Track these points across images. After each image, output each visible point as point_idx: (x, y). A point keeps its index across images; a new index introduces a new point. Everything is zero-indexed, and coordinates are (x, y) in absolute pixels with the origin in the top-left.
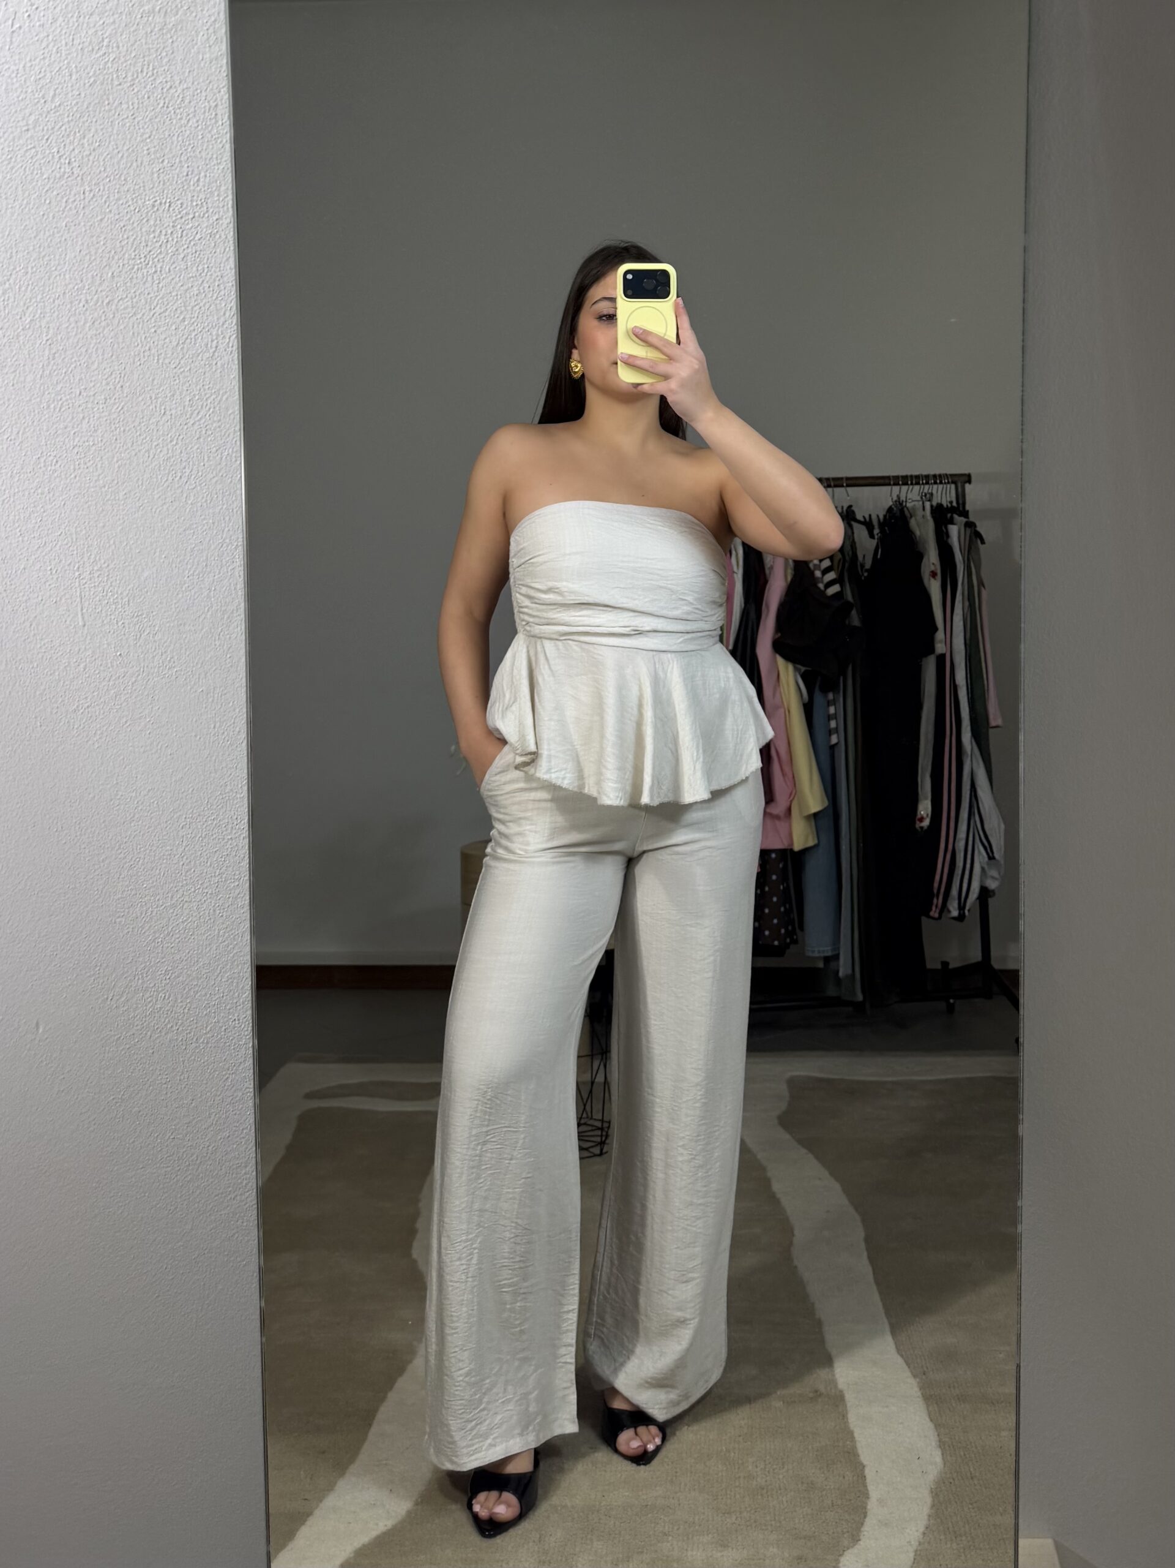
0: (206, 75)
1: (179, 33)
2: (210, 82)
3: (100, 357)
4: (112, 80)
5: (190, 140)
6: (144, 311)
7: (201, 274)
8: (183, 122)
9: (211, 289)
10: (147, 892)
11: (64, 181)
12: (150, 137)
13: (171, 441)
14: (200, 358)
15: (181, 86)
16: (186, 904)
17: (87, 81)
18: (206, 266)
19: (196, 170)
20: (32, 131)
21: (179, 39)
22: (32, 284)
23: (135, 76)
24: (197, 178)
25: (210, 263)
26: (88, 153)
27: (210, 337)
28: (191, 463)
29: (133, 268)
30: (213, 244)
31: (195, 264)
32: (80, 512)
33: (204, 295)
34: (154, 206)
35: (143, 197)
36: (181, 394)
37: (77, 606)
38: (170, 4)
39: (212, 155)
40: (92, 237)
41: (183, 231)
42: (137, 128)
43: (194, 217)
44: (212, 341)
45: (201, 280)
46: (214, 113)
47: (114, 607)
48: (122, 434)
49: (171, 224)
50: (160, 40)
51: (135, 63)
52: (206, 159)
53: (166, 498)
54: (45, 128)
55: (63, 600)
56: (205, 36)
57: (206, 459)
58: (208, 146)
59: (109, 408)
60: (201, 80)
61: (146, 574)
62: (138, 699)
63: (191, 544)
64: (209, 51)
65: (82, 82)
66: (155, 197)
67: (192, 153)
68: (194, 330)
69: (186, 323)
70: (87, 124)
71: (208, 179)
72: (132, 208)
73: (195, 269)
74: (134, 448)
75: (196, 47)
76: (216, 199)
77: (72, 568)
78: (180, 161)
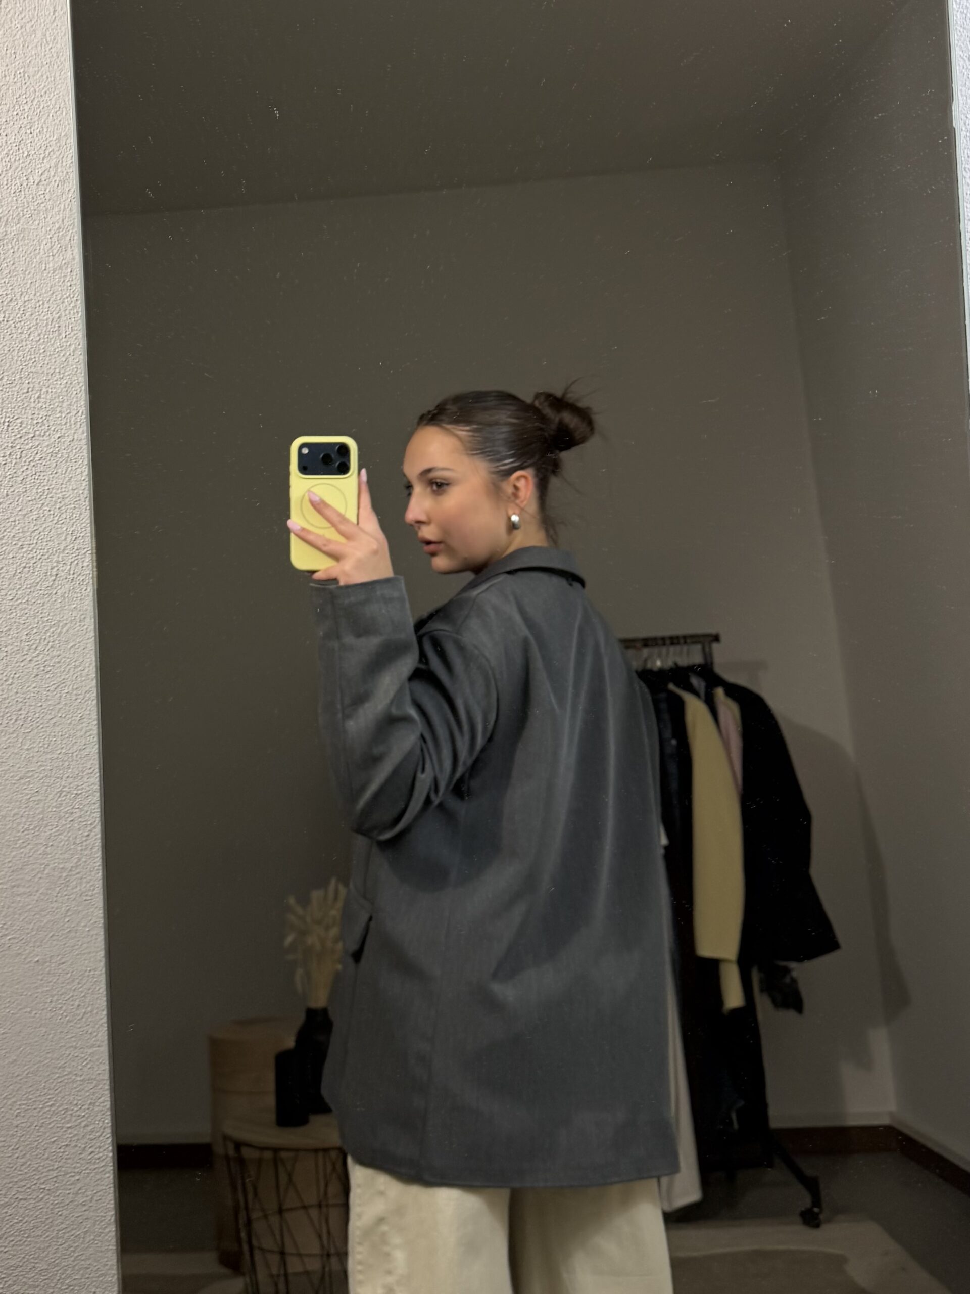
0: (49, 285)
1: (20, 244)
5: (30, 355)
7: (41, 496)
8: (23, 336)
13: (6, 681)
14: (38, 588)
15: (23, 296)
16: (22, 1202)
18: (47, 488)
19: (37, 385)
21: (21, 249)
24: (39, 394)
25: (51, 485)
27: (49, 564)
28: (27, 704)
30: (55, 464)
31: (34, 486)
33: (44, 519)
38: (11, 212)
41: (22, 452)
43: (34, 437)
45: (42, 502)
46: (57, 325)
49: (10, 445)
52: (48, 374)
56: (49, 244)
60: (44, 291)
63: (28, 794)
68: (33, 557)
69: (24, 550)
71: (48, 397)
73: (35, 491)
75: (38, 257)
76: (58, 416)
78: (21, 378)
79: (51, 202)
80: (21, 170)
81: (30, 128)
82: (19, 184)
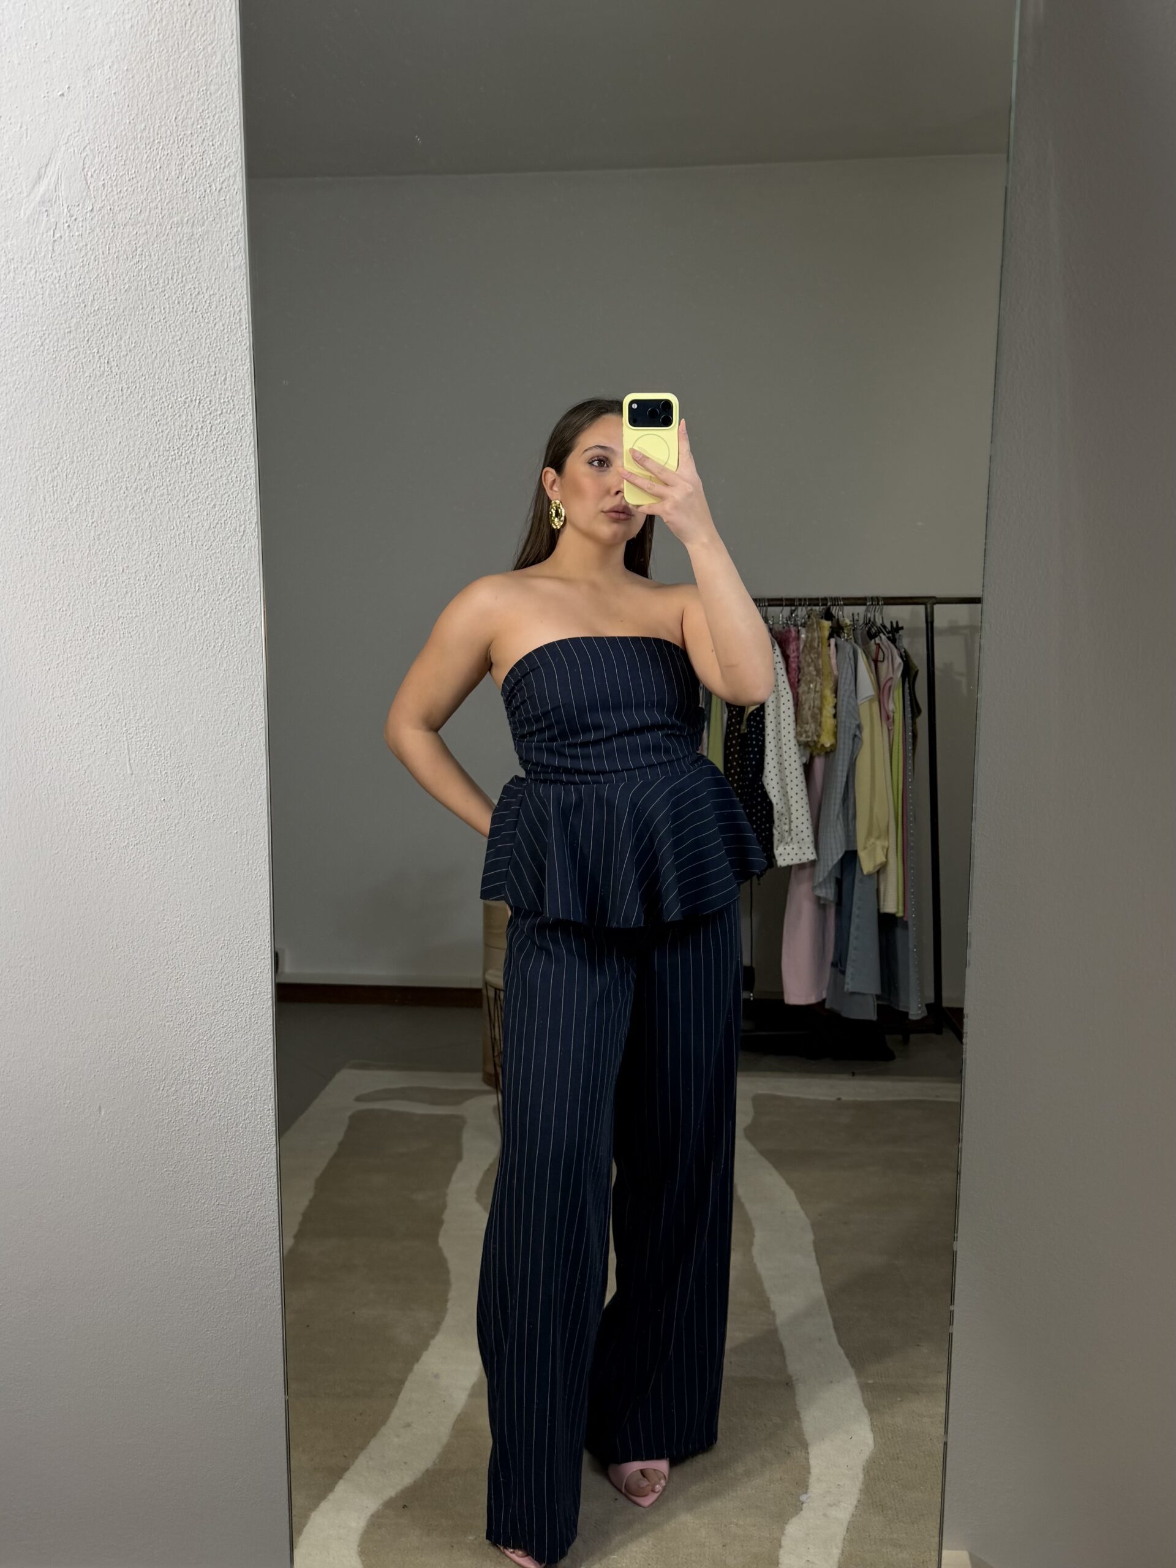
0: (231, 282)
1: (205, 244)
2: (235, 287)
3: (140, 539)
4: (145, 285)
5: (217, 341)
6: (178, 498)
7: (229, 463)
8: (210, 326)
9: (238, 477)
10: (191, 1002)
11: (104, 380)
12: (180, 339)
13: (205, 615)
14: (229, 541)
16: (226, 1012)
17: (122, 287)
19: (223, 371)
20: (74, 332)
21: (207, 248)
22: (78, 471)
23: (166, 282)
24: (224, 377)
26: (124, 353)
28: (222, 633)
29: (168, 459)
31: (223, 456)
32: (126, 676)
33: (232, 482)
34: (185, 403)
35: (175, 394)
36: (213, 574)
37: (125, 757)
38: (197, 215)
39: (238, 355)
40: (131, 430)
41: (212, 426)
42: (169, 331)
43: (222, 412)
44: (240, 526)
45: (230, 468)
47: (158, 758)
48: (161, 607)
49: (201, 420)
50: (188, 250)
51: (166, 270)
52: (232, 360)
53: (201, 665)
54: (86, 330)
55: (113, 752)
57: (237, 631)
59: (150, 584)
61: (186, 730)
62: (181, 838)
63: (225, 705)
65: (118, 288)
66: (186, 395)
67: (219, 354)
69: (217, 509)
70: (123, 327)
72: (166, 405)
73: (223, 460)
74: (172, 620)
75: (221, 257)
76: (241, 397)
77: (120, 724)
78: (209, 362)
79: (231, 207)
80: (205, 178)
81: (212, 140)
82: (203, 191)
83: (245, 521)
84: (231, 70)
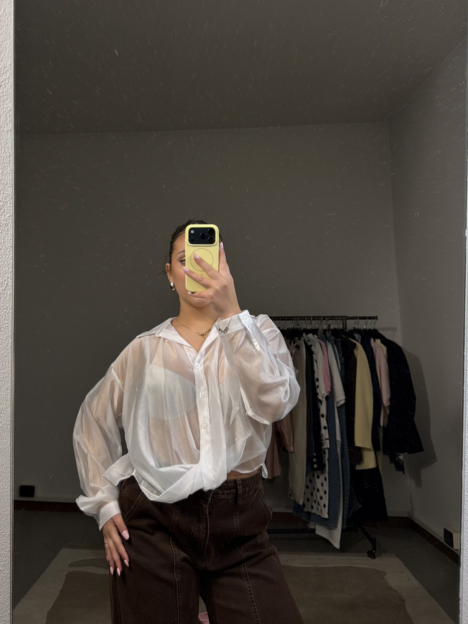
2: (7, 143)
9: (5, 253)
39: (7, 182)
58: (5, 177)
64: (7, 126)
83: (8, 278)
84: (9, 18)
